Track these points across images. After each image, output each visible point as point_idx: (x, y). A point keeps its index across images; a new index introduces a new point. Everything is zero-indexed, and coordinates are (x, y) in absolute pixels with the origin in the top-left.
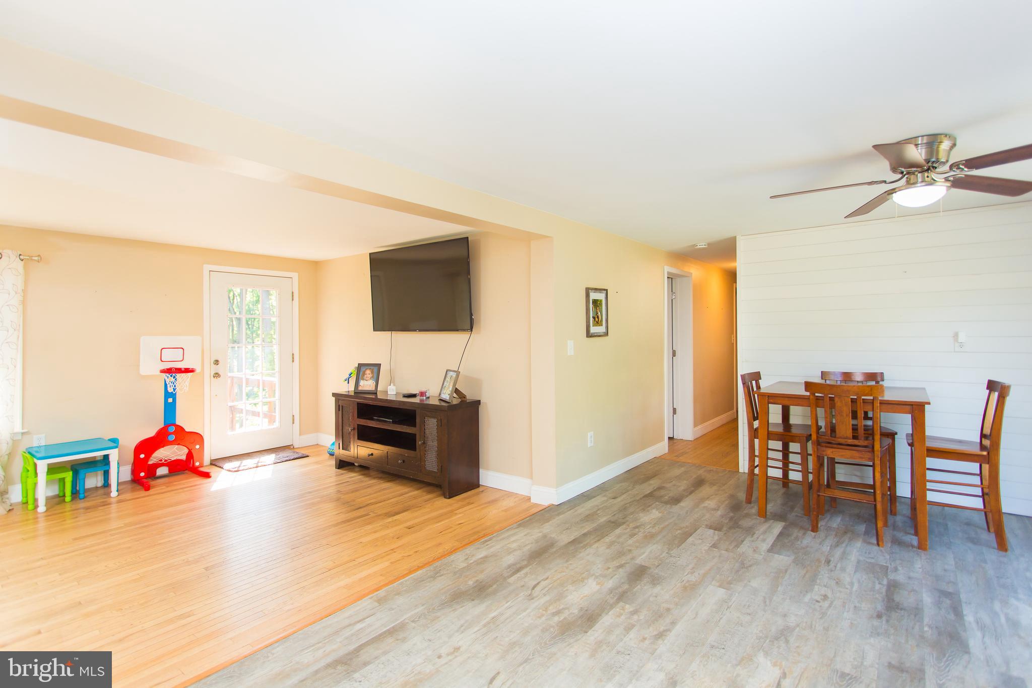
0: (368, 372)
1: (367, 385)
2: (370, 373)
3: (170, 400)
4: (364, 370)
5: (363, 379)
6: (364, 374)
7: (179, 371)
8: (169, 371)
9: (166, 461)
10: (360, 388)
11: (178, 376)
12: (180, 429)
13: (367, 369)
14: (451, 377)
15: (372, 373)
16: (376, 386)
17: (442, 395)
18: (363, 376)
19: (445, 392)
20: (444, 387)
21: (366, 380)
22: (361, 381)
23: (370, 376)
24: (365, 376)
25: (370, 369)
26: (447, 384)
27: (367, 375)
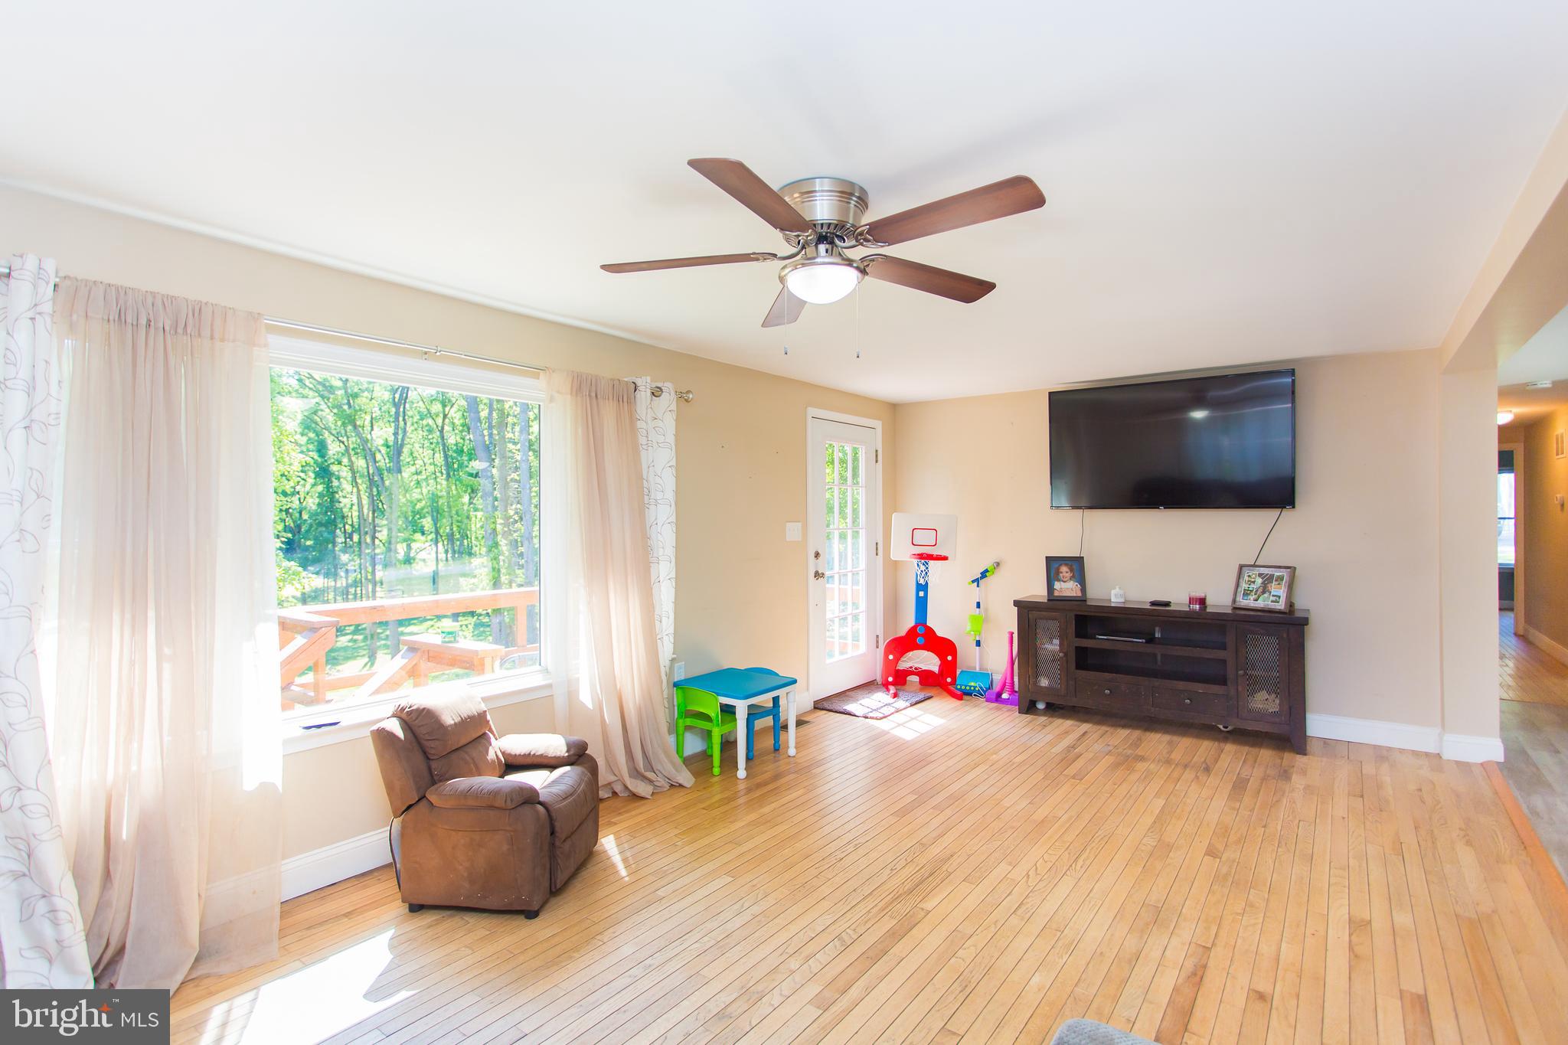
0: (1064, 569)
1: (1067, 588)
2: (1068, 570)
3: (921, 594)
4: (1057, 566)
5: (1059, 580)
6: (1058, 572)
7: (931, 557)
8: (921, 556)
9: (916, 669)
10: (1056, 594)
11: (931, 563)
12: (930, 632)
13: (1061, 565)
14: (1260, 575)
15: (1071, 570)
16: (1083, 589)
17: (1243, 602)
18: (1058, 574)
19: (1250, 597)
20: (1241, 591)
21: (1065, 582)
22: (1056, 583)
23: (1069, 575)
24: (1061, 575)
25: (1066, 565)
26: (1252, 586)
27: (1064, 574)
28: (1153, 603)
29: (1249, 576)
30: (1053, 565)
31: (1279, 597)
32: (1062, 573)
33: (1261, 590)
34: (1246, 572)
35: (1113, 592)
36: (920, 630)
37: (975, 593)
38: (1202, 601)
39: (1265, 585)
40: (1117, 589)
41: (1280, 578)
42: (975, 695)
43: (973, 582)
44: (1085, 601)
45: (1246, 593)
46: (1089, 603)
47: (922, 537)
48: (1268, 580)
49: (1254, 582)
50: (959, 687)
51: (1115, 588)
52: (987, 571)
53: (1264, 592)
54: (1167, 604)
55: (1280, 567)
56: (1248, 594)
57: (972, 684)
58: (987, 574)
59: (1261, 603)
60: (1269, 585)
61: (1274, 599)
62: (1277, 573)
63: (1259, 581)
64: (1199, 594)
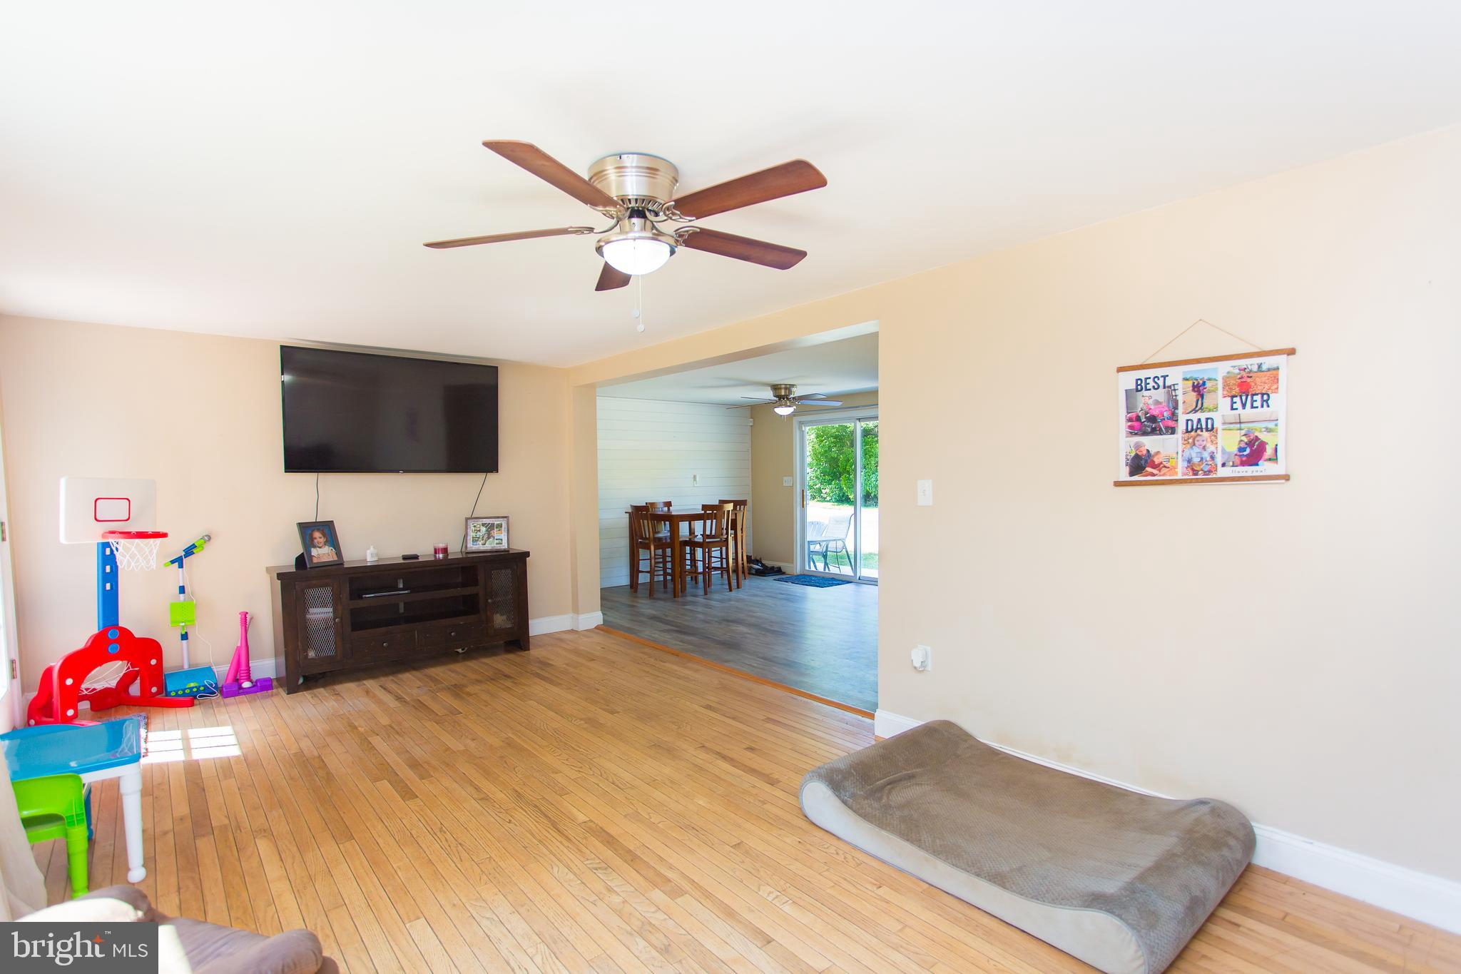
0: (317, 534)
1: (322, 554)
2: (321, 536)
3: (108, 586)
4: (310, 532)
5: (315, 547)
6: (312, 539)
9: (93, 690)
10: (315, 560)
12: (125, 634)
13: (313, 531)
14: (483, 525)
15: (324, 535)
16: (339, 553)
17: (472, 546)
18: (313, 541)
19: (478, 542)
20: (470, 539)
21: (320, 548)
22: (312, 549)
23: (323, 540)
24: (316, 541)
25: (318, 530)
26: (478, 533)
27: (319, 540)
28: (405, 558)
29: (475, 526)
30: (306, 529)
31: (502, 540)
32: (316, 538)
33: (486, 536)
34: (471, 523)
35: (368, 552)
36: (112, 634)
37: (177, 576)
38: (445, 550)
39: (489, 532)
40: (372, 548)
41: (500, 526)
42: (200, 697)
43: (173, 562)
44: (342, 564)
45: (475, 540)
46: (346, 566)
47: (109, 510)
48: (490, 528)
49: (479, 531)
50: (173, 694)
51: (369, 549)
52: (194, 546)
53: (489, 538)
54: (416, 557)
55: (498, 517)
56: (476, 541)
57: (192, 685)
58: (195, 551)
59: (490, 545)
60: (492, 532)
61: (498, 541)
62: (497, 522)
63: (484, 529)
64: (441, 545)
